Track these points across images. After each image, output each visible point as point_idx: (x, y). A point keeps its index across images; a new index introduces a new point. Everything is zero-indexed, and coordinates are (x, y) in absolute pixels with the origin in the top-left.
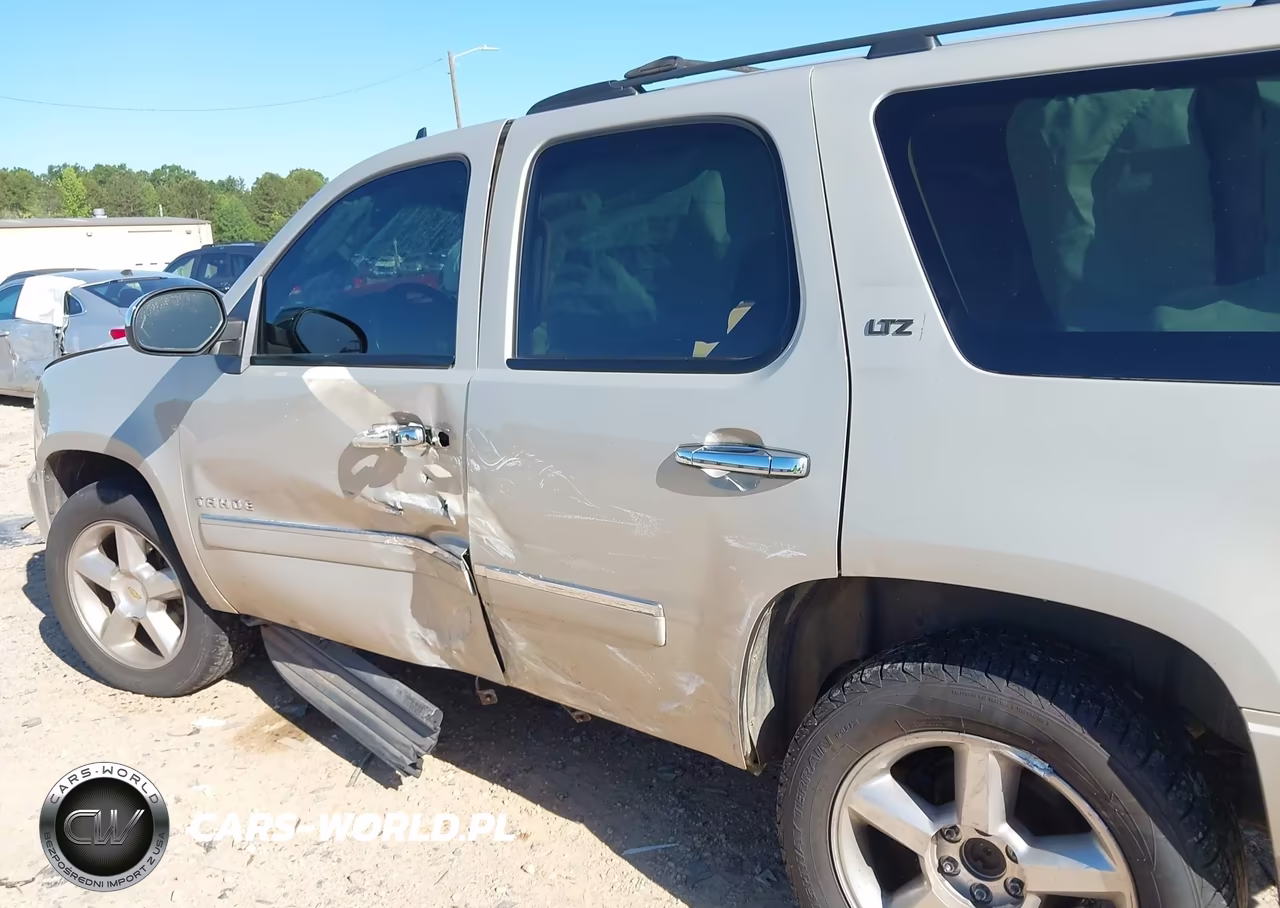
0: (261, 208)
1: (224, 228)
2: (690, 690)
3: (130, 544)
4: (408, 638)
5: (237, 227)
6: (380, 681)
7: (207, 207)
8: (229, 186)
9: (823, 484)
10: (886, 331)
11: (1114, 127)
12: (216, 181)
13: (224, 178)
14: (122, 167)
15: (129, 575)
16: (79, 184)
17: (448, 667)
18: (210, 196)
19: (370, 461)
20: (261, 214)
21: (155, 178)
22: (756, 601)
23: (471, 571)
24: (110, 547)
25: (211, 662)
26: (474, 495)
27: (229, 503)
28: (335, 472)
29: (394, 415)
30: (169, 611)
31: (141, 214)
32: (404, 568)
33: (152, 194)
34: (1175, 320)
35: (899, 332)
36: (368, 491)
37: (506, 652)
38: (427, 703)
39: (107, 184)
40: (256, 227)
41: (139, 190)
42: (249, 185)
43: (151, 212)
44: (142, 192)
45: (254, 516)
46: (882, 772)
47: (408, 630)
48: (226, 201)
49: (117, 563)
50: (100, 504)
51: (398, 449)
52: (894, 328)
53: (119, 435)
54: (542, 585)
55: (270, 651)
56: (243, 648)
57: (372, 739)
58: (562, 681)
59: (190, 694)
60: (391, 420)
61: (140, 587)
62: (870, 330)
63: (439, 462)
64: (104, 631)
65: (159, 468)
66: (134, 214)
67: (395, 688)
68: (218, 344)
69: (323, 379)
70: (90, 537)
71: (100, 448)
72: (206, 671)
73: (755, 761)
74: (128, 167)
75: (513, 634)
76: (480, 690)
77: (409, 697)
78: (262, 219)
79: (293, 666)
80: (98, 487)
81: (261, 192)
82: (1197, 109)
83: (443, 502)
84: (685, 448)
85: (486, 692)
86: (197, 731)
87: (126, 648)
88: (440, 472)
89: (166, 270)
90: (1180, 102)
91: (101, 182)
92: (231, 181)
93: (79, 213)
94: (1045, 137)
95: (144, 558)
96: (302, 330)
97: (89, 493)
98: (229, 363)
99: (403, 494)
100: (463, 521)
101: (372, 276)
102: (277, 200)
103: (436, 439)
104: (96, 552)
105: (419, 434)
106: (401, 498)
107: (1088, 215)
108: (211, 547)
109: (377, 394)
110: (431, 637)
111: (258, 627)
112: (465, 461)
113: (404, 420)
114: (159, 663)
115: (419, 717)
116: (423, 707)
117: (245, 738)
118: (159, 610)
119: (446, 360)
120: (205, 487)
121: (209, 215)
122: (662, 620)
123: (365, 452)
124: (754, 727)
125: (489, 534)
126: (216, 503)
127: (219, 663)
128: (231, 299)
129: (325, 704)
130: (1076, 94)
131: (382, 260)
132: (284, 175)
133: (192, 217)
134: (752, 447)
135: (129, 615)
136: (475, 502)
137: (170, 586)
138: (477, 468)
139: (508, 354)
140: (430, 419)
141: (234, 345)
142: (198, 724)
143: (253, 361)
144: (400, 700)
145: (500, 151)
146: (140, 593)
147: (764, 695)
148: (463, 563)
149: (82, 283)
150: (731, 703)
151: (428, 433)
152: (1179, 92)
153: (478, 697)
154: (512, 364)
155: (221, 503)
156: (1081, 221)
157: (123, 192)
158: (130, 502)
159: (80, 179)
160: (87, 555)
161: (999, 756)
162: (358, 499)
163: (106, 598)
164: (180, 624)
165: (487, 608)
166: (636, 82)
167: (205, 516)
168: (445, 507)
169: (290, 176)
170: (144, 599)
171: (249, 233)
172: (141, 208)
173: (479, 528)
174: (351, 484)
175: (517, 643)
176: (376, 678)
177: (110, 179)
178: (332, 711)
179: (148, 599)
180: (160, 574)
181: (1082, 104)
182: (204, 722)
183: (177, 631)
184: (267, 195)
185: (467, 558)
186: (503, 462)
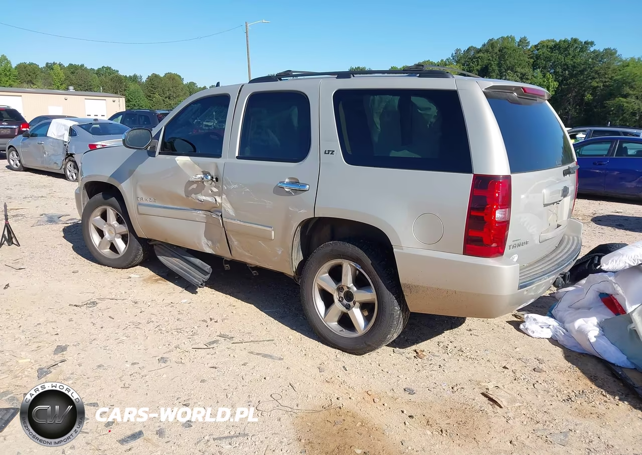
0: (150, 91)
1: (131, 100)
2: (280, 253)
3: (111, 215)
4: (203, 243)
5: (137, 100)
6: (193, 260)
7: (123, 89)
8: (134, 79)
9: (312, 193)
10: (328, 153)
11: (383, 104)
12: (128, 76)
13: (132, 75)
14: (82, 66)
15: (110, 225)
16: (62, 74)
17: (214, 253)
18: (125, 84)
19: (194, 186)
20: (149, 94)
21: (99, 72)
22: (295, 224)
23: (222, 220)
24: (104, 216)
25: (136, 256)
26: (224, 196)
27: (148, 200)
28: (183, 190)
29: (202, 172)
30: (122, 239)
31: (90, 90)
32: (202, 221)
33: (96, 80)
34: (394, 154)
35: (331, 154)
36: (193, 195)
37: (231, 246)
38: (207, 265)
39: (75, 74)
40: (146, 100)
41: (91, 78)
42: (144, 79)
43: (95, 89)
44: (92, 80)
45: (157, 204)
46: (326, 273)
47: (203, 241)
48: (132, 87)
49: (106, 221)
50: (103, 199)
51: (203, 182)
52: (330, 152)
53: (113, 176)
54: (242, 223)
55: (156, 253)
56: (147, 253)
57: (189, 277)
58: (247, 254)
59: (127, 268)
60: (201, 173)
61: (114, 229)
62: (325, 153)
63: (215, 187)
64: (99, 245)
65: (125, 188)
66: (87, 90)
67: (198, 261)
68: (149, 147)
69: (182, 160)
70: (98, 211)
71: (105, 180)
72: (134, 260)
73: (297, 274)
74: (85, 66)
75: (234, 240)
76: (225, 264)
77: (202, 264)
78: (150, 96)
79: (164, 257)
80: (102, 194)
81: (150, 83)
82: (400, 101)
83: (215, 199)
84: (280, 182)
85: (227, 265)
86: (130, 278)
87: (106, 251)
88: (215, 190)
89: (109, 119)
90: (396, 99)
91: (72, 73)
92: (135, 76)
93: (60, 87)
94: (370, 106)
95: (116, 220)
96: (175, 145)
97: (99, 196)
98: (152, 153)
99: (204, 197)
100: (220, 205)
101: (202, 129)
102: (158, 87)
103: (214, 180)
104: (99, 217)
105: (209, 177)
106: (203, 198)
107: (379, 126)
108: (141, 214)
109: (198, 165)
110: (210, 243)
111: (153, 245)
112: (222, 186)
113: (206, 173)
114: (117, 256)
115: (204, 269)
116: (206, 266)
117: (146, 280)
118: (119, 238)
119: (219, 156)
120: (140, 194)
121: (124, 93)
122: (273, 232)
123: (193, 182)
124: (296, 264)
125: (228, 208)
126: (144, 199)
127: (138, 257)
128: (154, 132)
129: (175, 268)
130: (376, 95)
131: (207, 122)
132: (162, 75)
133: (116, 93)
134: (296, 182)
135: (109, 239)
136: (224, 198)
137: (124, 229)
138: (226, 188)
139: (237, 155)
140: (213, 174)
141: (154, 148)
142: (130, 276)
143: (160, 153)
144: (199, 265)
145: (239, 93)
146: (114, 232)
147: (300, 254)
148: (220, 217)
149: (77, 123)
150: (289, 255)
151: (212, 177)
152: (397, 97)
153: (224, 266)
154: (238, 158)
155: (145, 199)
156: (377, 128)
157: (83, 79)
158: (113, 200)
159: (62, 71)
160: (96, 218)
161: (351, 265)
162: (190, 198)
163: (101, 233)
164: (126, 244)
165: (226, 232)
166: (279, 77)
167: (140, 204)
168: (216, 200)
169: (165, 76)
170: (114, 234)
171: (143, 103)
172: (91, 87)
173: (225, 207)
174: (188, 194)
175: (235, 242)
176: (192, 258)
177: (77, 72)
178: (177, 270)
179: (116, 234)
180: (121, 225)
181: (377, 97)
182: (132, 276)
183: (125, 246)
184: (153, 85)
185: (221, 216)
186: (233, 186)
